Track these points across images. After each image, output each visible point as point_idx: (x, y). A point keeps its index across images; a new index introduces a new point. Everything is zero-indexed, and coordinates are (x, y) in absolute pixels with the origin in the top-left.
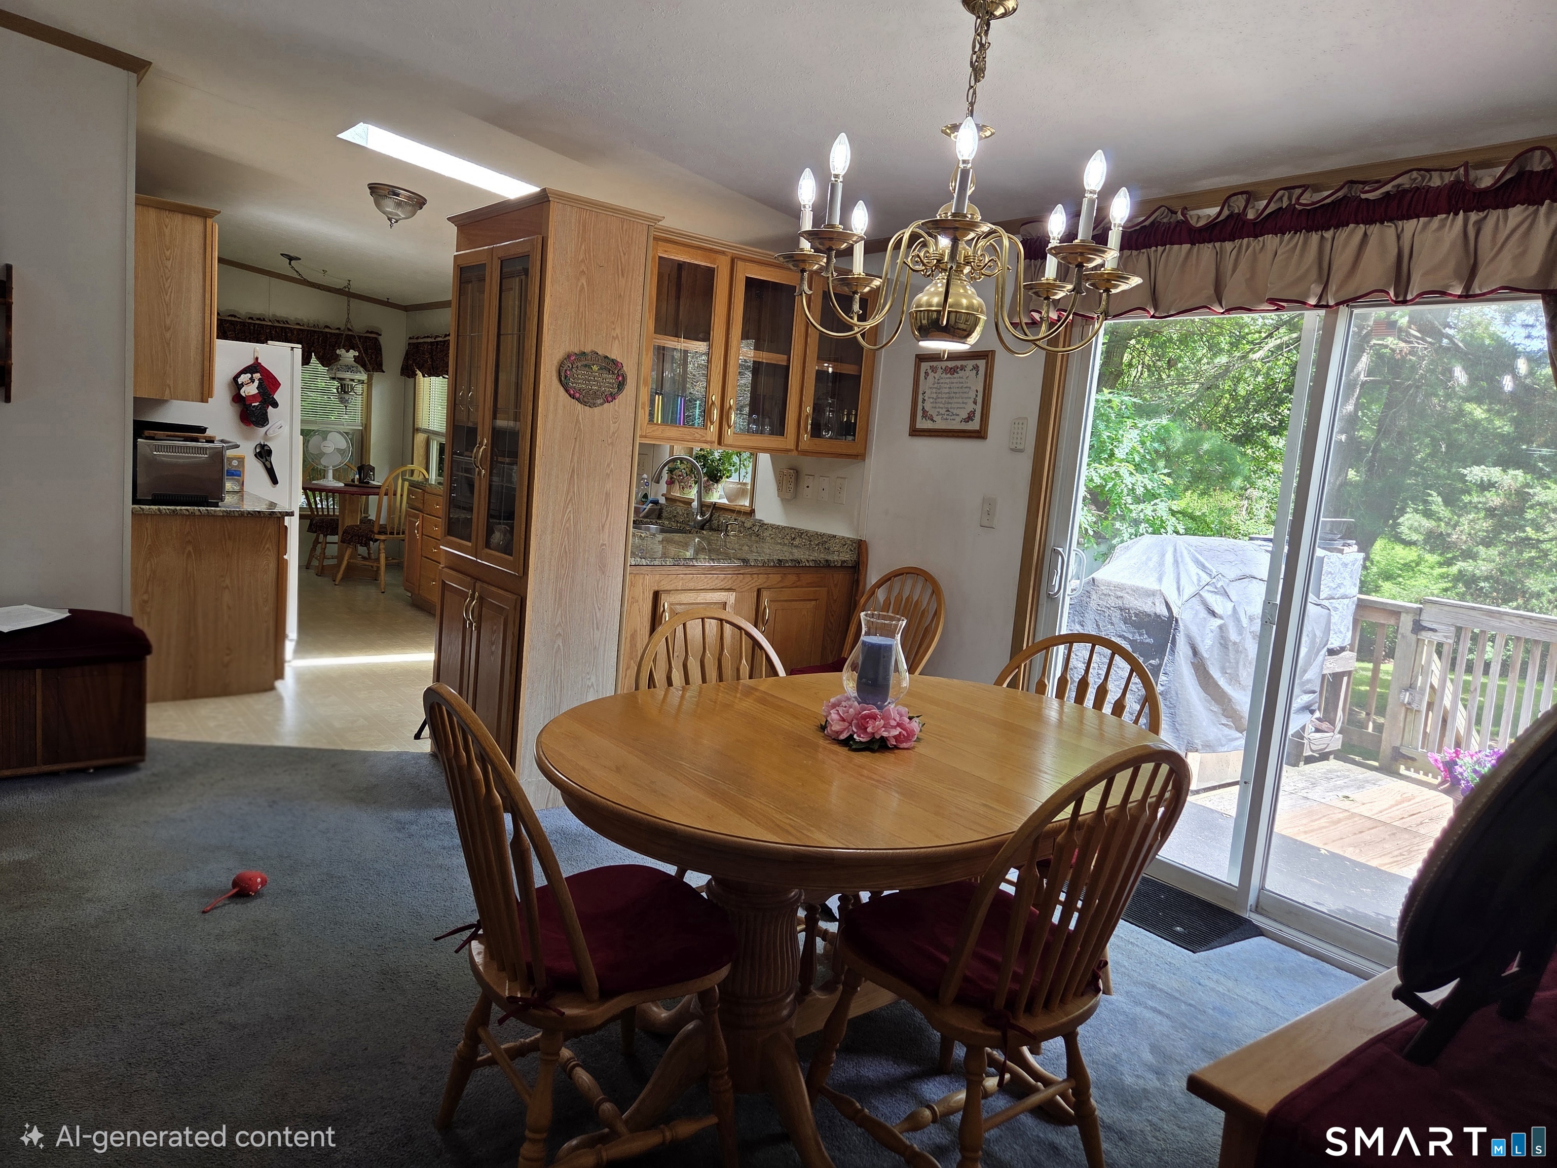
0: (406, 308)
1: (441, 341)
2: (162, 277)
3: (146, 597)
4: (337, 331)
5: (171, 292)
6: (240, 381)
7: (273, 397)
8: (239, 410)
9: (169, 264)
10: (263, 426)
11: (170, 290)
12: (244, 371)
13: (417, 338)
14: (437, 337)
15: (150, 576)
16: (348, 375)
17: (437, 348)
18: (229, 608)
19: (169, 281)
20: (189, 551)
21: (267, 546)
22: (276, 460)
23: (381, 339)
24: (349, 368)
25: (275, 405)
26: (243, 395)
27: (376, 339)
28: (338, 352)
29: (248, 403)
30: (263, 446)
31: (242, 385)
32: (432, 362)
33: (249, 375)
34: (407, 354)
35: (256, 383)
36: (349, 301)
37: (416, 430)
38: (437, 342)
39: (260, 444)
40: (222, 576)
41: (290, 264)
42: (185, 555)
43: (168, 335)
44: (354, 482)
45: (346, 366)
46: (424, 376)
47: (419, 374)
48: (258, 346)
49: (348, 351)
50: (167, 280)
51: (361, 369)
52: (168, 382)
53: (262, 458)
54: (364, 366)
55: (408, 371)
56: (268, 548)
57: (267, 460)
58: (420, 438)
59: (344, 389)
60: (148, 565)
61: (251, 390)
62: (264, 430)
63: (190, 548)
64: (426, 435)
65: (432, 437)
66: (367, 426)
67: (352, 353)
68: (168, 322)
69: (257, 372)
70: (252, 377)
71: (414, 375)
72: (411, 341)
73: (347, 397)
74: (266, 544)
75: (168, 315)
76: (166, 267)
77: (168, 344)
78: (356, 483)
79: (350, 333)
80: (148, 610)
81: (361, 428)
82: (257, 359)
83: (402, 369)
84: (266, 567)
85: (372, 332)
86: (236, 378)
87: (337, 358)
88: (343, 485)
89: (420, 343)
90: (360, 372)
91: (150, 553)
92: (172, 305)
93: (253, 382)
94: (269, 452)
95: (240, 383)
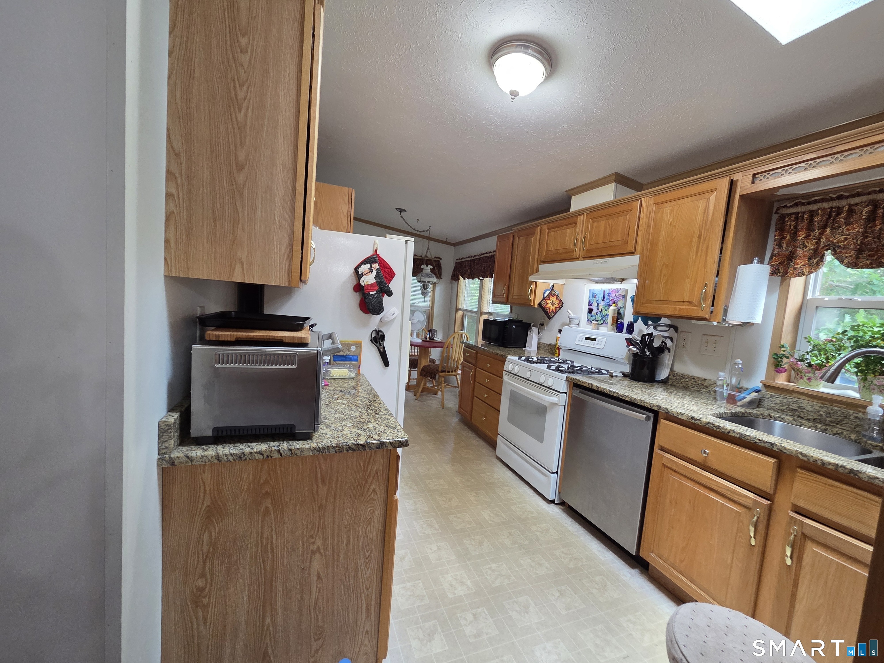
0: (454, 245)
1: (477, 259)
2: (234, 80)
3: (200, 583)
4: (420, 258)
5: (248, 107)
6: (360, 271)
7: (388, 286)
8: (359, 300)
9: (245, 59)
10: (378, 314)
11: (246, 103)
12: (365, 262)
13: (462, 259)
14: (475, 256)
15: (208, 552)
16: (427, 279)
17: (474, 263)
18: (319, 577)
19: (245, 88)
20: (267, 508)
21: (373, 487)
22: (389, 345)
23: (441, 261)
24: (427, 275)
25: (389, 293)
26: (363, 284)
27: (439, 261)
28: (422, 266)
29: (366, 291)
30: (378, 332)
31: (362, 275)
32: (471, 271)
33: (368, 266)
34: (455, 269)
35: (375, 272)
36: (428, 243)
37: (457, 310)
38: (474, 259)
39: (375, 330)
40: (311, 537)
41: (400, 214)
42: (261, 513)
43: (241, 178)
44: (426, 338)
45: (426, 274)
46: (464, 279)
47: (461, 278)
48: (378, 240)
49: (427, 266)
50: (241, 85)
51: (434, 276)
52: (239, 254)
53: (377, 343)
54: (435, 274)
55: (455, 278)
56: (374, 490)
57: (380, 345)
58: (460, 313)
59: (425, 287)
60: (206, 538)
61: (369, 279)
62: (378, 317)
63: (268, 503)
64: (462, 312)
65: (465, 313)
66: (432, 308)
67: (430, 267)
68: (242, 156)
69: (375, 262)
70: (371, 267)
71: (458, 279)
72: (458, 261)
73: (425, 291)
74: (371, 483)
75: (242, 144)
76: (241, 65)
77: (241, 193)
78: (428, 339)
79: (427, 258)
80: (205, 601)
81: (429, 308)
82: (376, 250)
83: (452, 276)
84: (371, 516)
85: (437, 258)
86: (356, 269)
87: (422, 270)
88: (421, 341)
89: (463, 262)
90: (433, 277)
91: (209, 517)
92: (248, 129)
93: (372, 272)
94: (383, 337)
95: (360, 273)
